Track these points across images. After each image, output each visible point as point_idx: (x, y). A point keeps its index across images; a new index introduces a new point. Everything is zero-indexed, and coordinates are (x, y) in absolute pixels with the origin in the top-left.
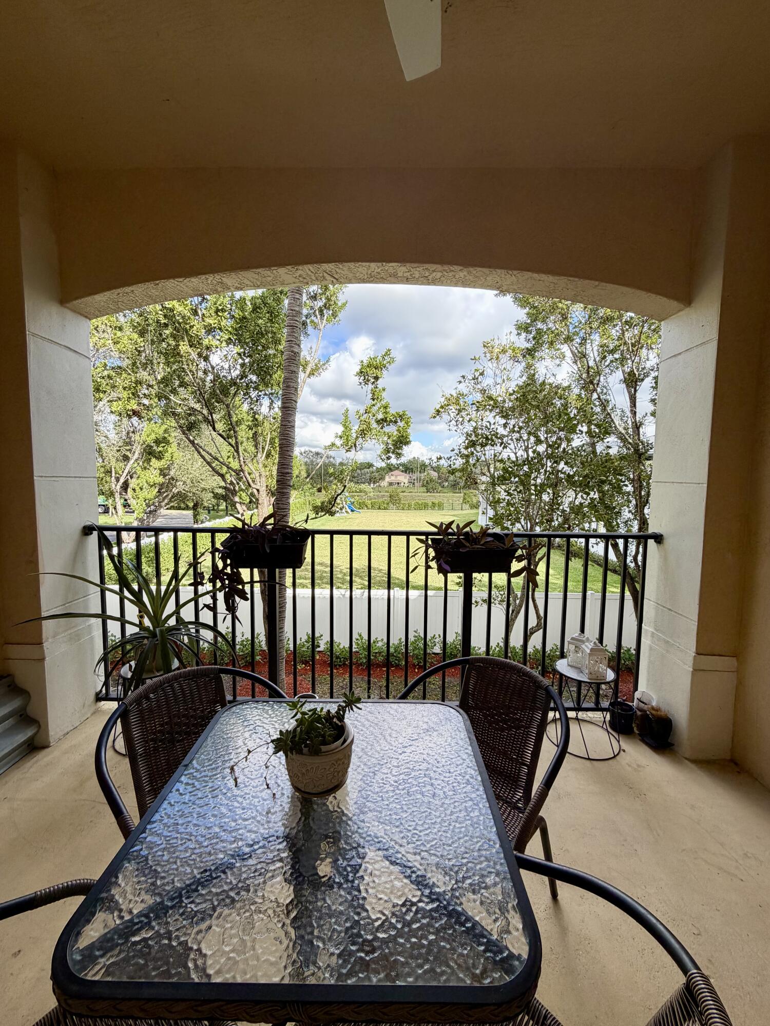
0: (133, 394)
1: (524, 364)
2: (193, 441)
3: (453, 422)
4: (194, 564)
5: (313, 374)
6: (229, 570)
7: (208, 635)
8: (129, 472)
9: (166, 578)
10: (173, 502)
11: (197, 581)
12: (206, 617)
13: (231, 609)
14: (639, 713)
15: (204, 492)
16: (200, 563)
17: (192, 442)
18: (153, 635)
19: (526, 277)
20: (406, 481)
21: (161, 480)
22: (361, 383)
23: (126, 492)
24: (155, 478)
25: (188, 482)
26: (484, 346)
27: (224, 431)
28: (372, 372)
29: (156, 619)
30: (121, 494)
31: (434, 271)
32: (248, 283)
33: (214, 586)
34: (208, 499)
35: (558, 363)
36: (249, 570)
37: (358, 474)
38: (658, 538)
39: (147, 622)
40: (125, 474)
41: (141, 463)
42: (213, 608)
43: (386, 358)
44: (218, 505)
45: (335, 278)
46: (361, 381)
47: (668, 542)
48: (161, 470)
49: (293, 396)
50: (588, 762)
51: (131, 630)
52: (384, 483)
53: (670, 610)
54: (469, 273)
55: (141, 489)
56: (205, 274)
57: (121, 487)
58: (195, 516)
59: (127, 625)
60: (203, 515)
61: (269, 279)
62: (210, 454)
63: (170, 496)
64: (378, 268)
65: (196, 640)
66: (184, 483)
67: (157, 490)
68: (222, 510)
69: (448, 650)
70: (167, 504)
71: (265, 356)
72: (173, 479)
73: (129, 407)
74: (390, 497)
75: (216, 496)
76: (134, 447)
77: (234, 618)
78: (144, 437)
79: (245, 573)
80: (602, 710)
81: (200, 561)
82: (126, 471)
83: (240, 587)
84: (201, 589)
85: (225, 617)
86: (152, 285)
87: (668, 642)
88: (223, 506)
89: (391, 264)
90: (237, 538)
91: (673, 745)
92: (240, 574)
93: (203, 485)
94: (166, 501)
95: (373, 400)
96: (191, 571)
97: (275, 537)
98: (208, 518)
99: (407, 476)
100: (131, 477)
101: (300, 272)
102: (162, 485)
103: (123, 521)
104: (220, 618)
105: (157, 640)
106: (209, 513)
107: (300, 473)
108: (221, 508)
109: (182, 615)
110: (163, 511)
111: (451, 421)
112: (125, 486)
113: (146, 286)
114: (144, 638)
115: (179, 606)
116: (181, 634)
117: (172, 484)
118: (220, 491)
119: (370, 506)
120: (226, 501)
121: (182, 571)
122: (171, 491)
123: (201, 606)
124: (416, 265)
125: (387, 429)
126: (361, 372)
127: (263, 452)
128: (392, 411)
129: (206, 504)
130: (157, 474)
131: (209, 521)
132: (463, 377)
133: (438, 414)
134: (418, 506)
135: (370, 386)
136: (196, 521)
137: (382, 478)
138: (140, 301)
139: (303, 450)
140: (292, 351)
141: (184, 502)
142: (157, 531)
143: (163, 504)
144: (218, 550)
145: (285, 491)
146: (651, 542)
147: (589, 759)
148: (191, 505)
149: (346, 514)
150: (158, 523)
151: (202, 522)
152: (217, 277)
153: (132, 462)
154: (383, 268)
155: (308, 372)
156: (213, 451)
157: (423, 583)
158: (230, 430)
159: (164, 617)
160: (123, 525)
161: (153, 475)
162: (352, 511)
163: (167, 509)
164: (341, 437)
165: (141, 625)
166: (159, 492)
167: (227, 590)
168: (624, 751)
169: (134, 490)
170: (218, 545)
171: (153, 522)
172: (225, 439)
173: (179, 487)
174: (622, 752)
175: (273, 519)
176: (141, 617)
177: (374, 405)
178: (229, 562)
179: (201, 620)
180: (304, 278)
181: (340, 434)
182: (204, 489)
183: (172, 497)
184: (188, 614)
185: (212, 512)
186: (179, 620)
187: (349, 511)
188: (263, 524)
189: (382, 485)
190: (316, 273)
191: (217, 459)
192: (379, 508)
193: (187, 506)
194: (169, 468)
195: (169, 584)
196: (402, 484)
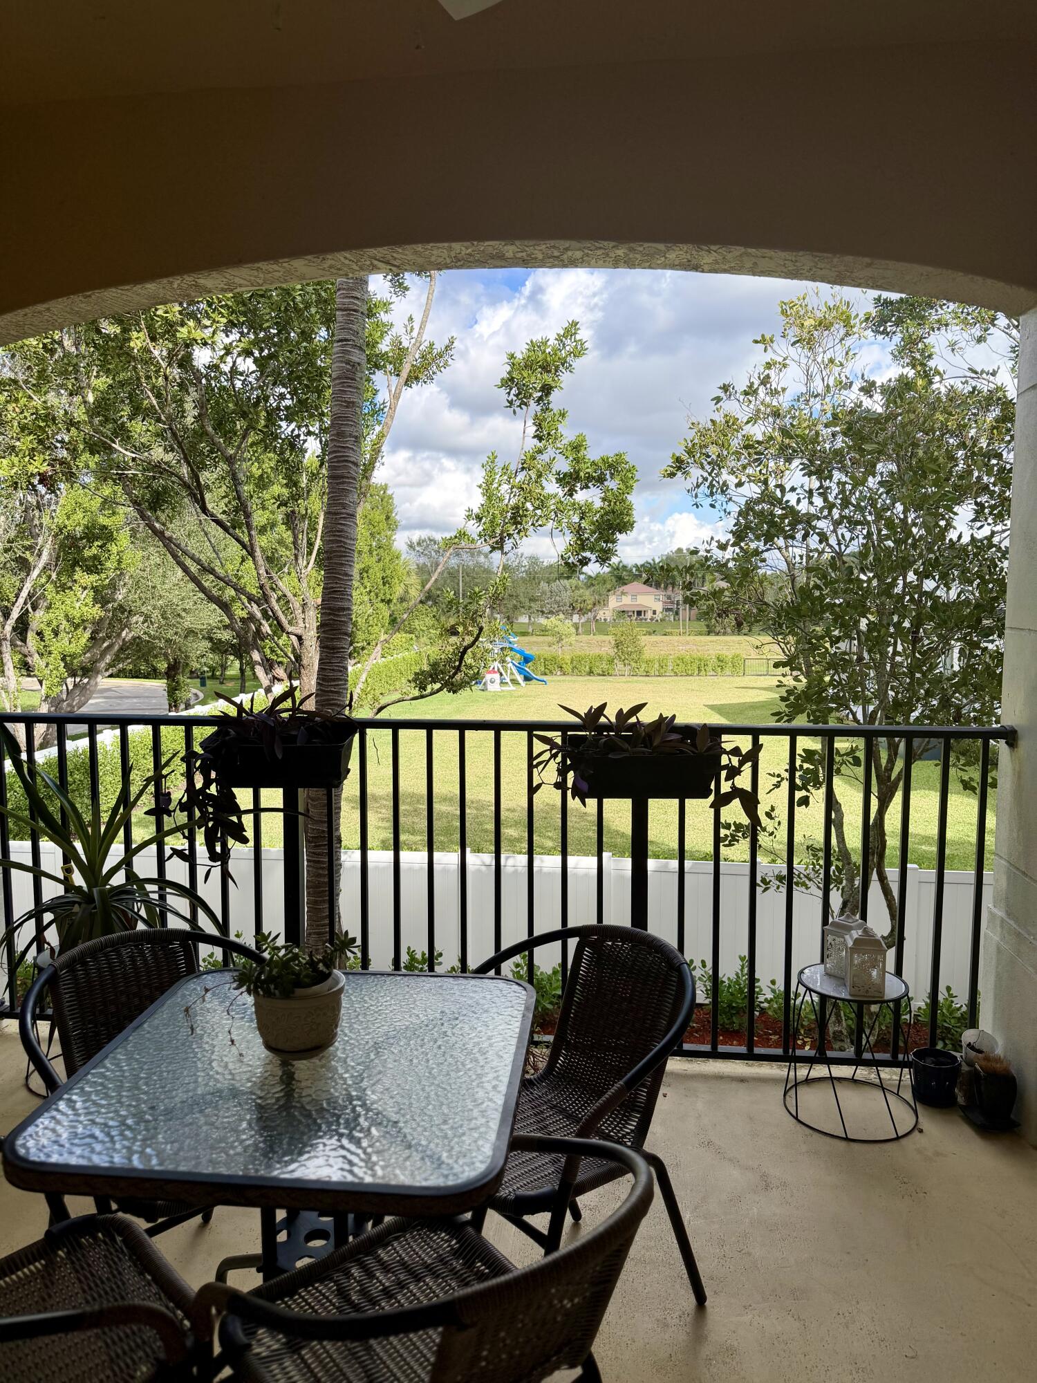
0: (41, 442)
1: (897, 339)
2: (162, 533)
3: (704, 489)
4: (157, 778)
5: (417, 378)
6: (213, 789)
7: (180, 904)
8: (30, 596)
9: (108, 799)
10: (123, 660)
11: (161, 809)
12: (177, 871)
13: (222, 858)
14: (965, 1068)
15: (190, 638)
16: (165, 777)
17: (160, 534)
18: (87, 898)
19: (738, 253)
20: (659, 607)
21: (96, 612)
22: (511, 402)
23: (24, 640)
24: (85, 609)
25: (156, 615)
26: (784, 312)
27: (224, 512)
28: (536, 380)
29: (92, 871)
30: (13, 644)
31: (567, 249)
32: (242, 282)
33: (191, 816)
34: (199, 653)
35: (978, 334)
36: (250, 790)
37: (544, 593)
38: (1010, 736)
39: (78, 879)
40: (21, 601)
41: (54, 576)
42: (189, 857)
43: (568, 342)
44: (224, 667)
45: (395, 266)
46: (512, 397)
47: (1023, 744)
48: (96, 590)
49: (351, 453)
50: (843, 1144)
51: (52, 890)
52: (605, 614)
53: (1024, 873)
54: (632, 250)
55: (56, 633)
56: (166, 276)
57: (14, 629)
58: (172, 691)
59: (43, 879)
60: (192, 689)
61: (277, 274)
62: (198, 562)
63: (116, 647)
64: (467, 248)
65: (160, 912)
66: (147, 618)
67: (87, 635)
68: (232, 678)
69: (724, 996)
70: (110, 666)
71: (307, 354)
72: (121, 608)
73: (32, 469)
74: (617, 646)
75: (218, 647)
76: (40, 540)
77: (226, 876)
78: (60, 519)
79: (244, 797)
80: (902, 1065)
81: (164, 772)
82: (24, 594)
83: (234, 819)
84: (169, 824)
85: (209, 870)
86: (81, 298)
87: (1019, 935)
88: (234, 667)
89: (487, 243)
90: (228, 734)
91: (1019, 1125)
92: (234, 797)
93: (188, 622)
94: (108, 659)
95: (540, 439)
96: (151, 788)
97: (294, 733)
98: (201, 695)
99: (661, 594)
100: (34, 608)
101: (329, 262)
102: (98, 623)
103: (19, 702)
104: (201, 872)
105: (95, 908)
106: (203, 684)
107: (407, 592)
108: (230, 672)
109: (136, 869)
110: (103, 682)
111: (698, 486)
112: (22, 627)
113: (70, 301)
114: (74, 903)
115: (130, 852)
116: (134, 900)
117: (120, 621)
118: (226, 636)
119: (568, 668)
120: (240, 657)
121: (134, 789)
122: (119, 635)
123: (168, 852)
124: (531, 243)
125: (581, 496)
126: (508, 382)
127: (310, 553)
128: (593, 454)
129: (195, 665)
130: (89, 601)
131: (203, 703)
132: (725, 388)
133: (679, 468)
134: (682, 667)
135: (534, 407)
136: (174, 704)
137: (601, 602)
138: (59, 321)
139: (416, 536)
140: (348, 362)
141: (147, 661)
142: (93, 723)
143: (102, 665)
144: (195, 755)
145: (335, 643)
146: (1000, 746)
147: (847, 1139)
148: (163, 666)
149: (512, 687)
150: (93, 706)
151: (188, 706)
152: (188, 279)
153: (35, 573)
154: (474, 248)
155: (404, 374)
156: (206, 555)
157: (675, 845)
158: (237, 510)
159: (105, 870)
160: (19, 711)
161: (80, 603)
162: (527, 679)
163: (111, 676)
164: (479, 518)
165: (67, 882)
166: (92, 638)
167: (210, 824)
168: (921, 1131)
169: (40, 634)
170: (198, 749)
171: (81, 705)
172: (226, 529)
173: (137, 628)
174: (916, 1132)
175: (289, 700)
176: (68, 871)
177: (540, 452)
178: (213, 775)
179: (169, 877)
180: (339, 269)
181: (476, 511)
182: (190, 632)
183: (122, 649)
184: (145, 865)
185: (208, 682)
186: (131, 876)
187: (520, 678)
188: (272, 710)
189: (601, 615)
190: (358, 261)
191: (212, 571)
192: (591, 673)
193: (155, 670)
194: (113, 586)
195: (115, 810)
196: (649, 615)
